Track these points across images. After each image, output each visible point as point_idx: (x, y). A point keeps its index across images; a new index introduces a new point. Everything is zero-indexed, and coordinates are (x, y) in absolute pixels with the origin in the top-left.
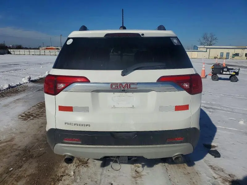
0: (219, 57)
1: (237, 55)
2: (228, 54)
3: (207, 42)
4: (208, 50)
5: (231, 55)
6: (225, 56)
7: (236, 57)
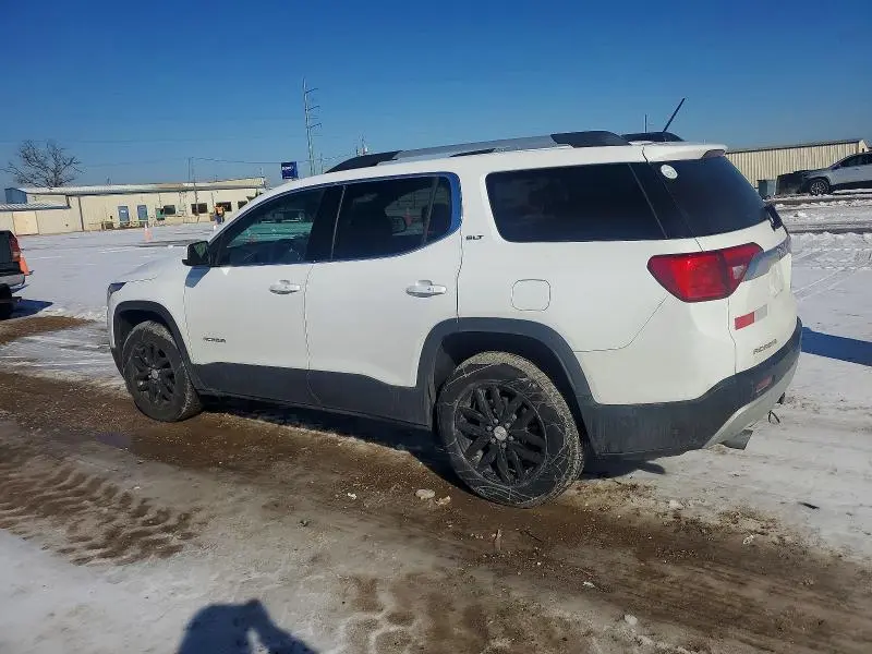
0: (117, 222)
1: (169, 210)
2: (142, 210)
3: (45, 174)
4: (74, 201)
5: (151, 212)
6: (134, 217)
7: (169, 219)
